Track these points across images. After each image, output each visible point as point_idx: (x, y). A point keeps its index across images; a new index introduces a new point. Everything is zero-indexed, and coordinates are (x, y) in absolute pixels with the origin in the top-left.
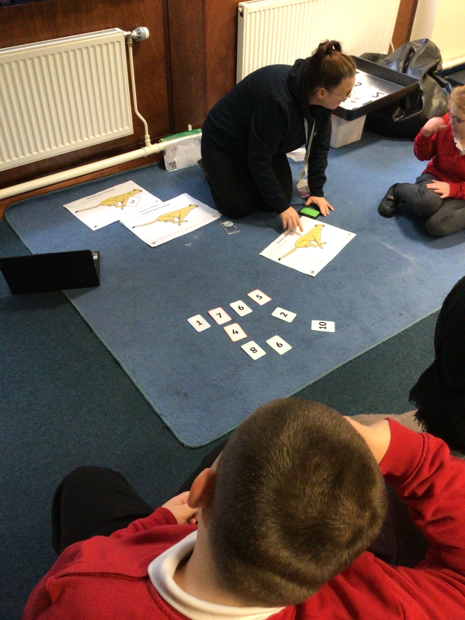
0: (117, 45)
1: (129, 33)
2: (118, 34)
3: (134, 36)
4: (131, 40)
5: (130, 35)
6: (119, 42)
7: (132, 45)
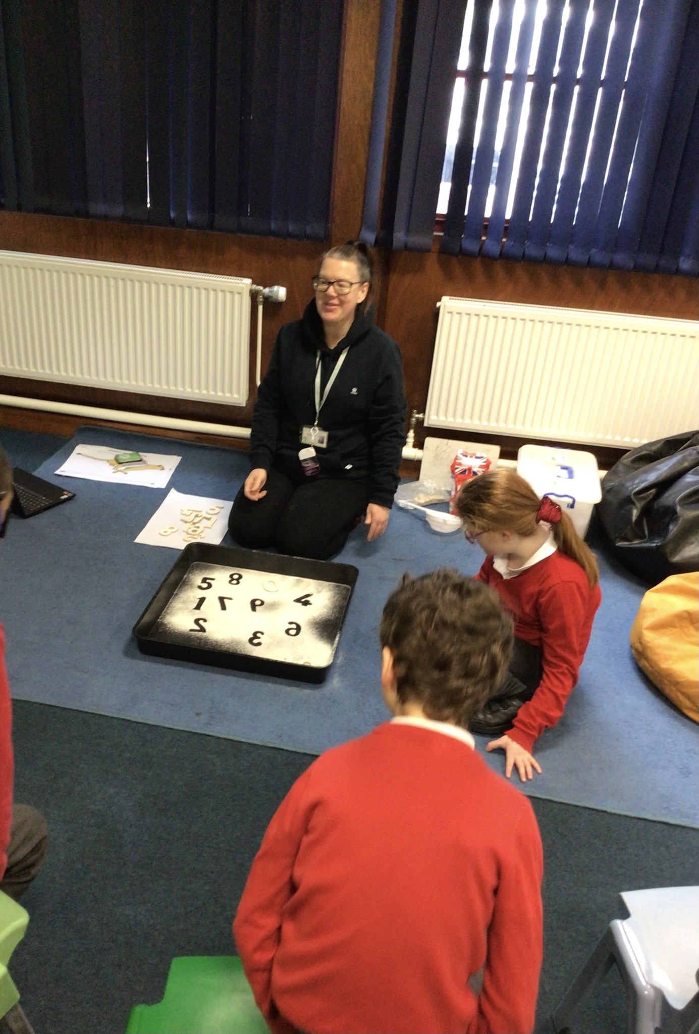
0: (237, 297)
1: (261, 288)
2: (241, 285)
3: (264, 293)
4: (261, 297)
5: (261, 291)
6: (239, 293)
7: (262, 303)
